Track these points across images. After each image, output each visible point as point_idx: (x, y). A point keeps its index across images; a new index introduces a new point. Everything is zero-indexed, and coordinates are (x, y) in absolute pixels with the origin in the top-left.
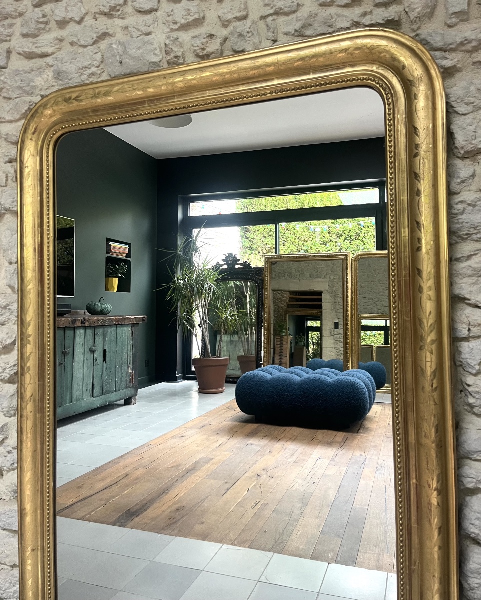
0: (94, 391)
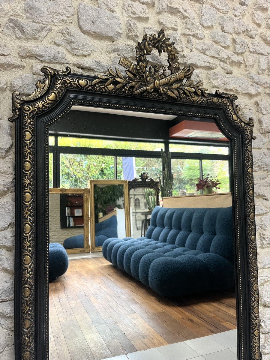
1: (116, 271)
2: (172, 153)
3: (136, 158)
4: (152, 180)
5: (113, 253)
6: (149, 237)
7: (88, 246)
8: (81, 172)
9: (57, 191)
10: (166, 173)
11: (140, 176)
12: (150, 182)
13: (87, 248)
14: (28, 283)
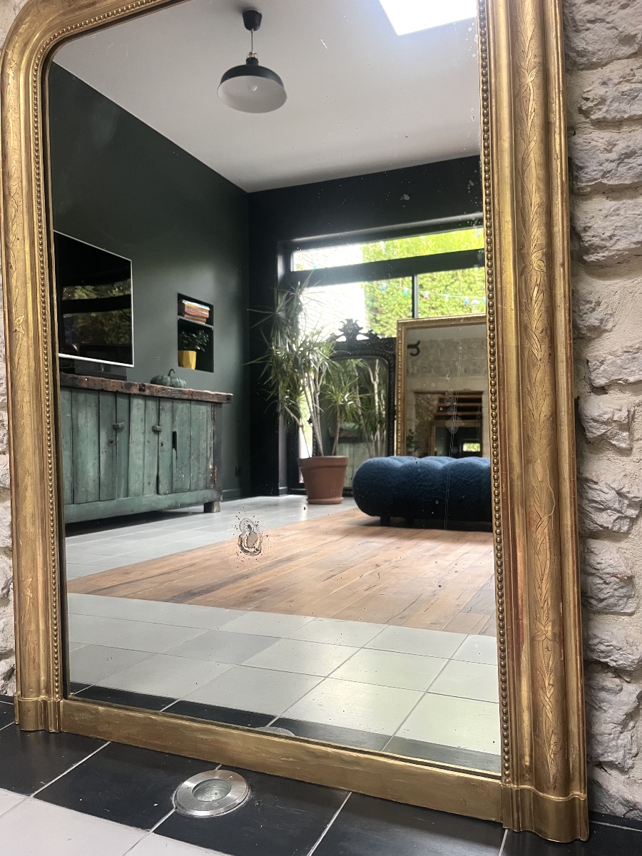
0: (160, 486)
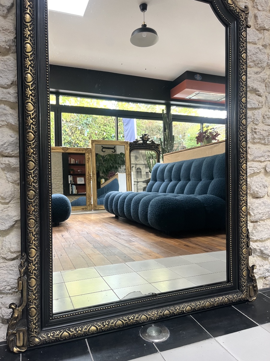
1: (116, 220)
2: (174, 115)
3: (137, 120)
4: (153, 142)
5: (115, 202)
6: (150, 190)
7: (90, 204)
8: (83, 141)
9: (59, 150)
10: (167, 134)
11: (141, 138)
12: (151, 144)
13: (89, 205)
14: (31, 128)
